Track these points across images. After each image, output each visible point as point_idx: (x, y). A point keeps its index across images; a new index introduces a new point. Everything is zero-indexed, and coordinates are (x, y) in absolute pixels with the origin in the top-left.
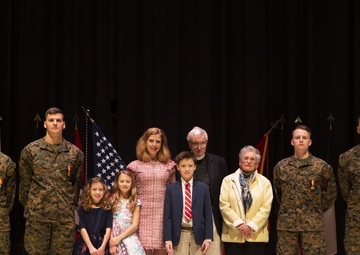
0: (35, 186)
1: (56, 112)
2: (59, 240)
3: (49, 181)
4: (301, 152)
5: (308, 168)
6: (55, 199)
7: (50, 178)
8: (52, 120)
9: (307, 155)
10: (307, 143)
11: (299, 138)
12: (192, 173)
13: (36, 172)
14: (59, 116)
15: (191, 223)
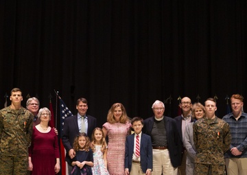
0: (5, 135)
1: (17, 91)
2: (18, 167)
3: (13, 131)
4: (211, 115)
5: (215, 125)
6: (16, 142)
7: (14, 129)
8: (15, 95)
9: (214, 117)
10: (214, 109)
11: (209, 106)
12: (141, 129)
13: (5, 126)
14: (19, 93)
15: (139, 159)
